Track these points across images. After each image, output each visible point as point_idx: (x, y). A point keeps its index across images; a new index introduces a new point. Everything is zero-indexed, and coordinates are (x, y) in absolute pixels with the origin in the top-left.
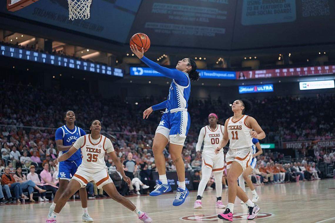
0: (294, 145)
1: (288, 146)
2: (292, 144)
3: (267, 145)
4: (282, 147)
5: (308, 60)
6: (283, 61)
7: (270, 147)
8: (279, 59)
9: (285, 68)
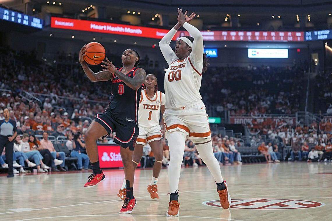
0: (243, 121)
1: (237, 121)
2: (240, 120)
3: (211, 118)
4: (230, 122)
5: (258, 24)
6: (231, 23)
7: (216, 121)
8: (226, 20)
9: (233, 31)
